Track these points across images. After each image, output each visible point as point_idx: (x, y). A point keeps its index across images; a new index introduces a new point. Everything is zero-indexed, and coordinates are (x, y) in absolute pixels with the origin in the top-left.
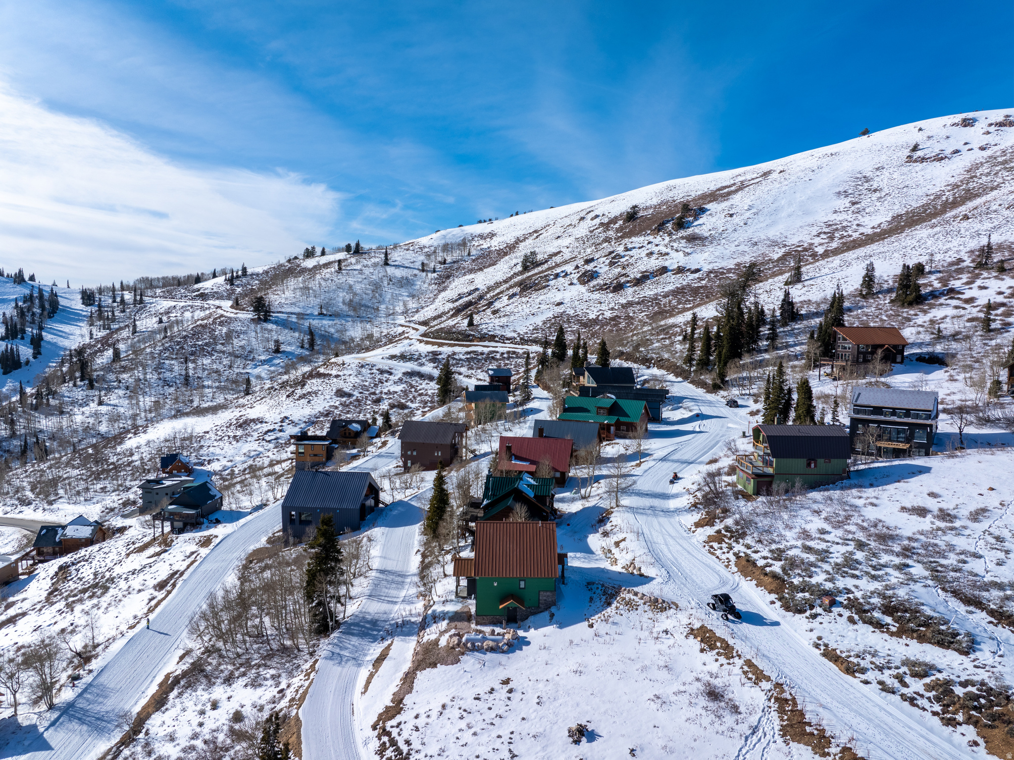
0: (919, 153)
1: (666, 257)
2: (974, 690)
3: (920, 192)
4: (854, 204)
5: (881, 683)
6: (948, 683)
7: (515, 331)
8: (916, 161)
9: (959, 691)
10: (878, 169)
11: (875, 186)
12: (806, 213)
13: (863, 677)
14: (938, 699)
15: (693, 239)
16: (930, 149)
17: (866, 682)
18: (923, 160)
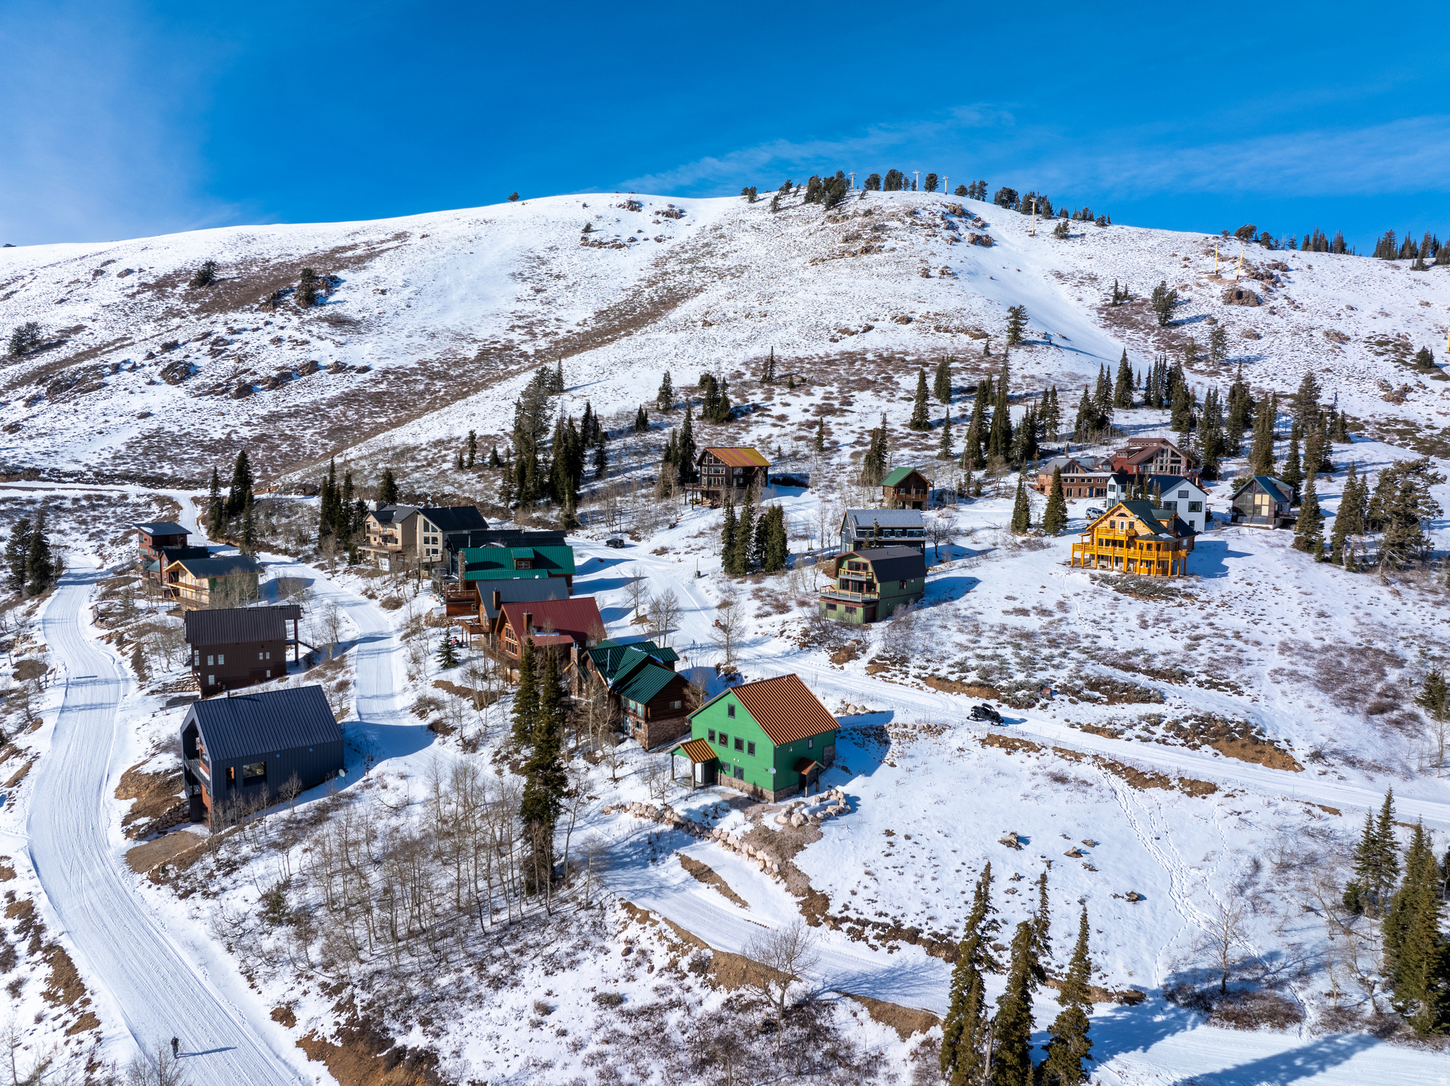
0: (592, 237)
1: (306, 347)
2: (1192, 721)
3: (614, 284)
4: (538, 291)
5: (1138, 737)
6: (1176, 723)
7: (77, 462)
8: (592, 245)
9: (1186, 725)
10: (551, 249)
11: (555, 271)
12: (484, 298)
13: (1125, 736)
14: (1178, 736)
15: (338, 322)
16: (604, 232)
17: (1129, 740)
18: (601, 244)
